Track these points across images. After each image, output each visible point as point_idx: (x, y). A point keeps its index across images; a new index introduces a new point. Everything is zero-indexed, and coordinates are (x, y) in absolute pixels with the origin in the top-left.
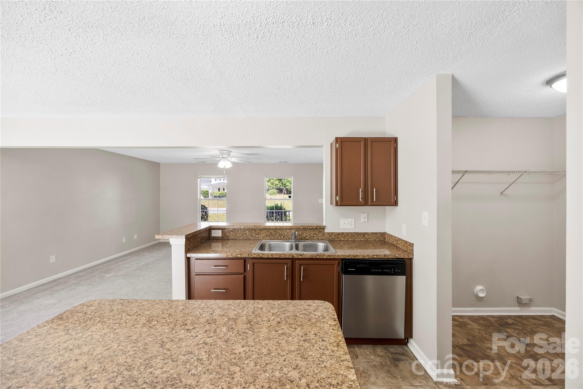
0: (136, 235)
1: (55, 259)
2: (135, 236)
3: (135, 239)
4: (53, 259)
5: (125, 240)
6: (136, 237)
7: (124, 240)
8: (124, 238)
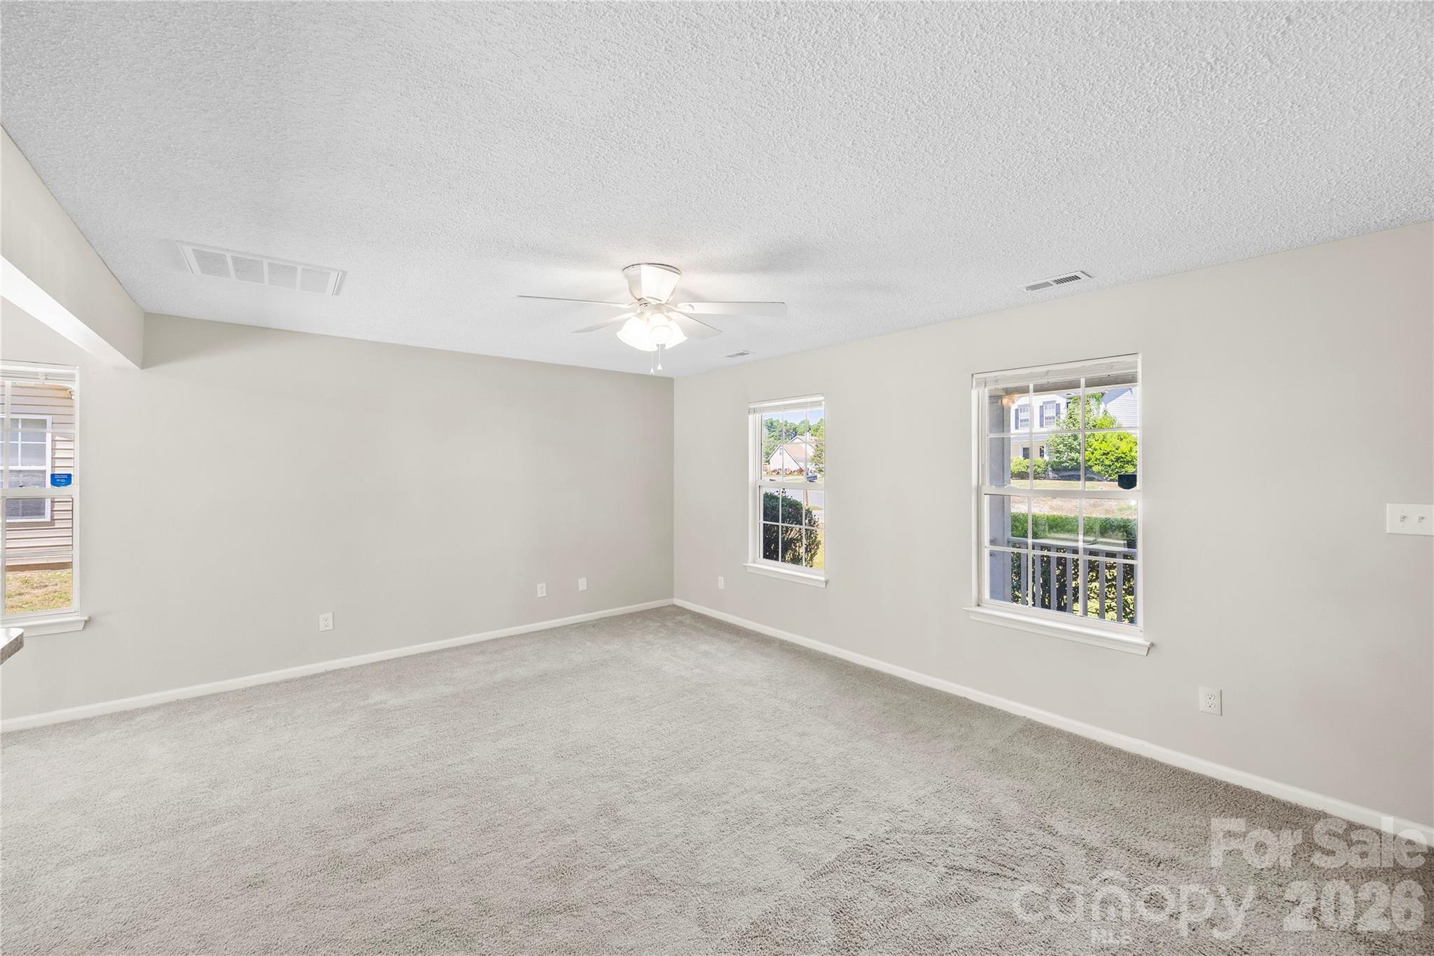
0: (585, 579)
1: (331, 622)
2: (580, 580)
3: (580, 590)
4: (325, 621)
5: (544, 589)
6: (582, 584)
7: (541, 590)
8: (542, 585)
